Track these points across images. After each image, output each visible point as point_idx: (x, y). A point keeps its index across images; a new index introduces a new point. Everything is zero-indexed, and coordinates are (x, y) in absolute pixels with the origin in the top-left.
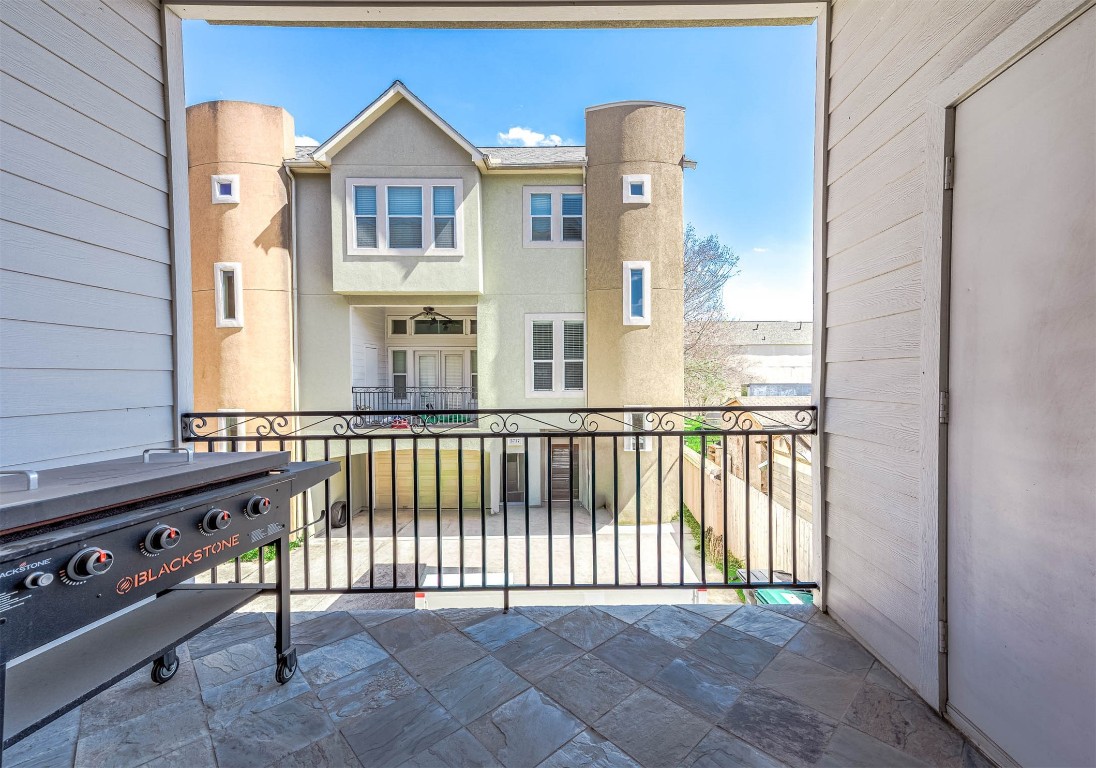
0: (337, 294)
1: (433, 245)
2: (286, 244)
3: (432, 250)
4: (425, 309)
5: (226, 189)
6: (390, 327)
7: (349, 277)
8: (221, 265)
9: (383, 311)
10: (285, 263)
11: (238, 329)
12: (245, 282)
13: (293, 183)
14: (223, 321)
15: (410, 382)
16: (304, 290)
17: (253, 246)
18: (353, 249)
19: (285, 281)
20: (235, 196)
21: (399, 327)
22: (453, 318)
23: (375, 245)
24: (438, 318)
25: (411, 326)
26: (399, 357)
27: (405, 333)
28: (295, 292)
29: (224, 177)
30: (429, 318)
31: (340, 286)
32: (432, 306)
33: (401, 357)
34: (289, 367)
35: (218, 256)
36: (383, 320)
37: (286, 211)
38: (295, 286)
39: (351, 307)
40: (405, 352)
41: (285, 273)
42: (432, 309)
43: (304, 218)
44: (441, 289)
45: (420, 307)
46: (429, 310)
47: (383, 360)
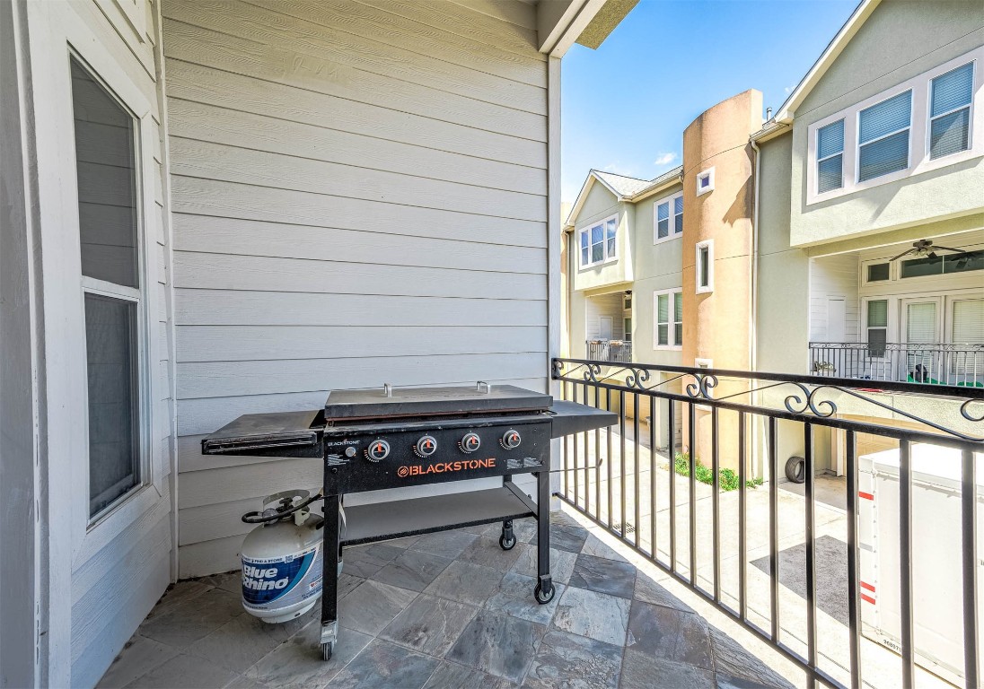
0: (794, 248)
1: (928, 157)
2: (749, 214)
3: (925, 164)
4: (915, 244)
5: (706, 182)
6: (865, 273)
7: (806, 229)
8: (700, 245)
9: (855, 257)
10: (747, 230)
11: (710, 294)
12: (716, 254)
13: (758, 154)
14: (700, 289)
15: (891, 337)
16: (764, 251)
17: (722, 222)
18: (814, 196)
19: (746, 246)
20: (712, 186)
21: (879, 273)
22: (968, 250)
23: (839, 184)
24: (939, 253)
25: (896, 269)
26: (877, 309)
27: (888, 278)
28: (756, 254)
29: (703, 174)
30: (924, 255)
31: (798, 238)
32: (926, 238)
33: (880, 307)
34: (748, 323)
35: (698, 238)
36: (857, 268)
37: (751, 181)
38: (756, 249)
39: (811, 259)
40: (885, 302)
41: (746, 239)
42: (927, 243)
43: (766, 184)
44: (942, 213)
45: (908, 242)
46: (925, 244)
47: (852, 313)
